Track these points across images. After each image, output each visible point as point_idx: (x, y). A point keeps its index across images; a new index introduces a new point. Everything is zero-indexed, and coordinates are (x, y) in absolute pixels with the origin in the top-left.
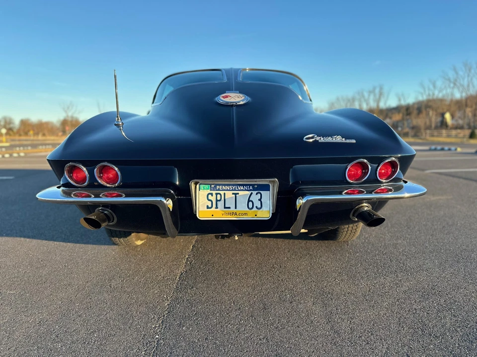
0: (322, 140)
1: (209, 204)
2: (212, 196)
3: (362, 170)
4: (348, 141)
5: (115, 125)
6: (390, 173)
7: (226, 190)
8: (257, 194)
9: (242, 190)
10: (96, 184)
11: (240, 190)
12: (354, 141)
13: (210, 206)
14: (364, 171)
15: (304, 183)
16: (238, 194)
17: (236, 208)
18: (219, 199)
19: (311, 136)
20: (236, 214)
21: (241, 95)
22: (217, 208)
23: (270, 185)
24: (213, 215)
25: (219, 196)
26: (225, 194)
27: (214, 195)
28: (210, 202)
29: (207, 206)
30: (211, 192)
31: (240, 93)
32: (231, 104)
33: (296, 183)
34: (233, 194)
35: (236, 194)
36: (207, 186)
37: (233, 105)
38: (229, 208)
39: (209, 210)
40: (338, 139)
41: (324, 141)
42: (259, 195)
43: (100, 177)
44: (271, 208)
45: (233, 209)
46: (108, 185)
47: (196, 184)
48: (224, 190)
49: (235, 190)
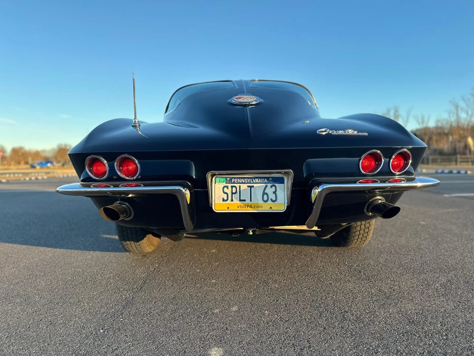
0: (335, 133)
1: (225, 197)
2: (228, 189)
3: (376, 162)
4: (360, 134)
5: (133, 126)
6: (402, 164)
7: (241, 183)
8: (271, 187)
9: (257, 183)
10: (115, 177)
11: (255, 183)
12: (366, 134)
13: (226, 199)
14: (377, 163)
15: (317, 175)
16: (253, 187)
17: (251, 201)
18: (234, 191)
19: (324, 130)
20: (251, 207)
21: (253, 97)
22: (232, 200)
23: (285, 177)
24: (228, 208)
25: (234, 189)
26: (240, 186)
27: (230, 188)
28: (226, 195)
29: (223, 199)
30: (227, 185)
31: (252, 95)
32: (245, 104)
33: (310, 175)
34: (248, 186)
35: (251, 187)
36: (223, 179)
37: (246, 104)
38: (244, 200)
39: (224, 202)
40: (350, 132)
41: (337, 134)
42: (274, 188)
43: (120, 170)
44: (286, 201)
45: (248, 201)
46: (127, 178)
47: (213, 176)
48: (239, 183)
49: (250, 183)
